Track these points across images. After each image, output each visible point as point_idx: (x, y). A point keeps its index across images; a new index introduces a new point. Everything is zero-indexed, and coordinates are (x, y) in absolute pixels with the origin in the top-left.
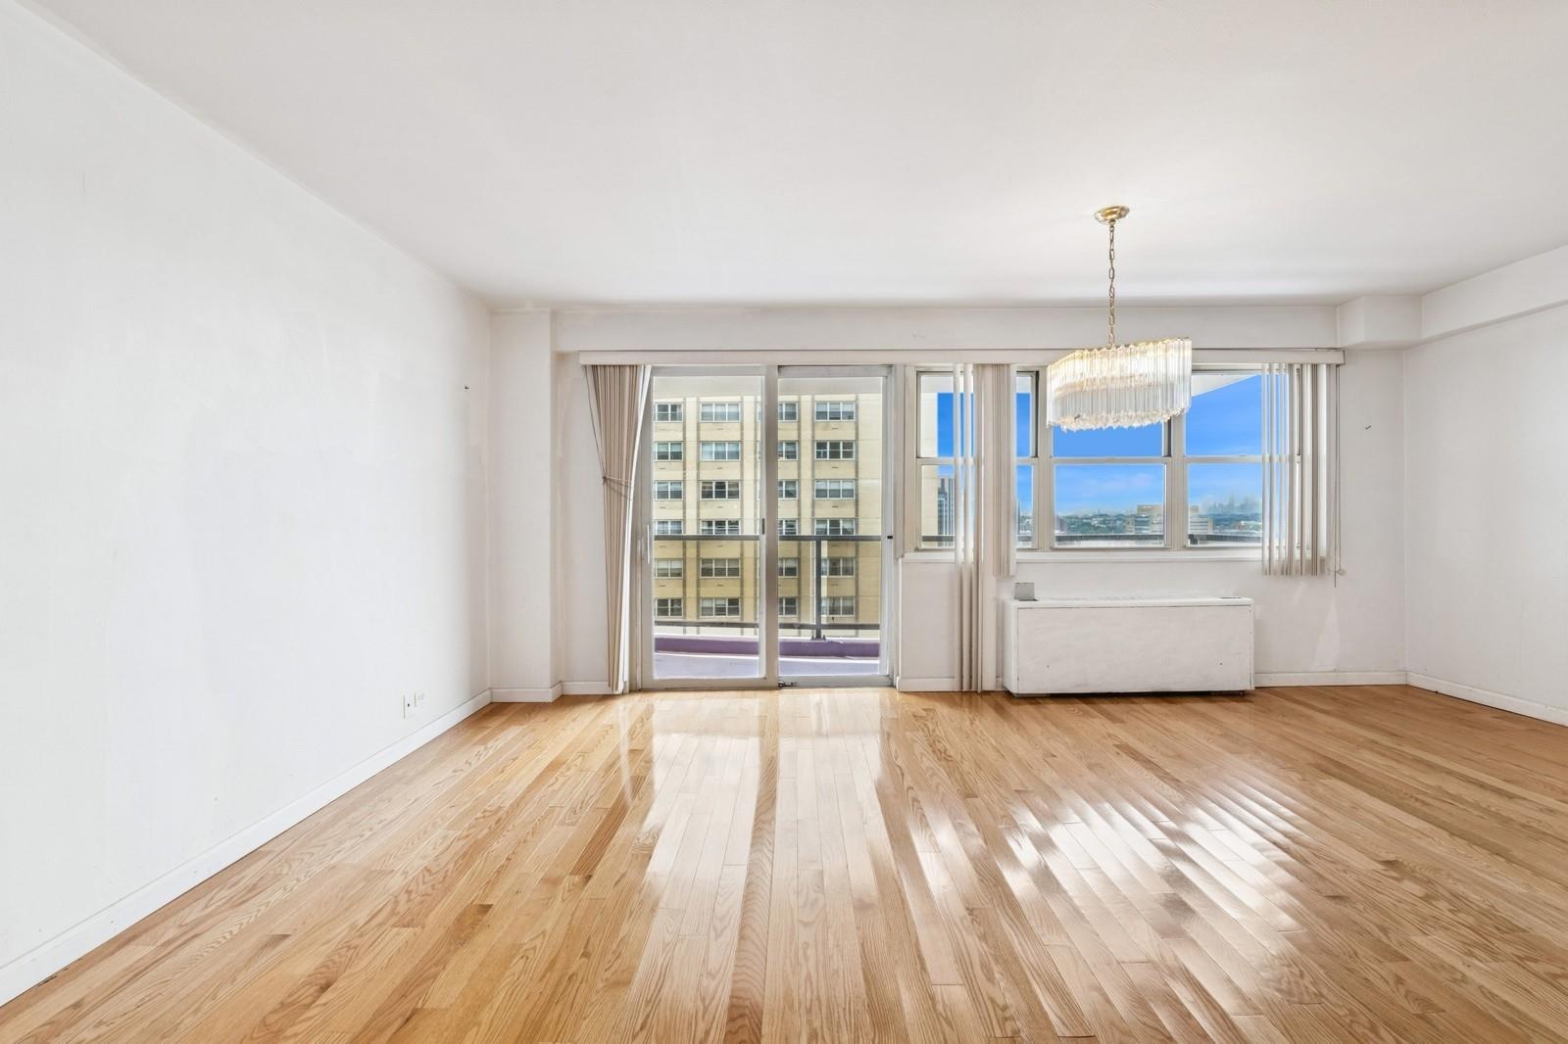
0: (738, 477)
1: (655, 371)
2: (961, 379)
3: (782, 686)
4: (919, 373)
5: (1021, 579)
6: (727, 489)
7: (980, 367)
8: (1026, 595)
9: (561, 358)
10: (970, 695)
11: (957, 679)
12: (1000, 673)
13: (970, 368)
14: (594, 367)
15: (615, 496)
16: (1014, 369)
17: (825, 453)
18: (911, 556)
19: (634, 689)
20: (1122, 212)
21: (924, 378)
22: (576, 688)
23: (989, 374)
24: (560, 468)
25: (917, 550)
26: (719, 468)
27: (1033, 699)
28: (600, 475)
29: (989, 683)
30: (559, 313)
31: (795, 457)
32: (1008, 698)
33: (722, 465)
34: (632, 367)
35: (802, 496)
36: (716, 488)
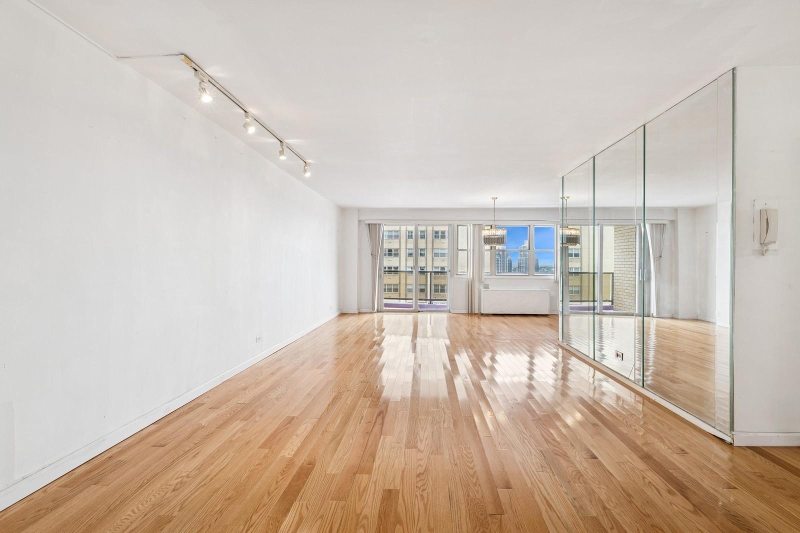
0: (398, 247)
1: (385, 225)
2: (469, 227)
3: (419, 312)
4: (458, 226)
5: (486, 283)
6: (393, 252)
7: (474, 225)
8: (487, 287)
9: (360, 221)
10: (471, 314)
11: (467, 310)
12: (479, 309)
13: (471, 225)
14: (369, 224)
15: (374, 259)
16: (484, 225)
17: (439, 236)
18: (455, 276)
19: (378, 312)
20: (496, 198)
21: (459, 227)
22: (363, 310)
23: (477, 227)
24: (360, 251)
25: (457, 275)
26: (390, 243)
27: (487, 315)
28: (370, 253)
29: (476, 311)
30: (360, 210)
31: (424, 238)
32: (482, 315)
33: (391, 241)
34: (379, 224)
35: (428, 255)
36: (388, 251)
